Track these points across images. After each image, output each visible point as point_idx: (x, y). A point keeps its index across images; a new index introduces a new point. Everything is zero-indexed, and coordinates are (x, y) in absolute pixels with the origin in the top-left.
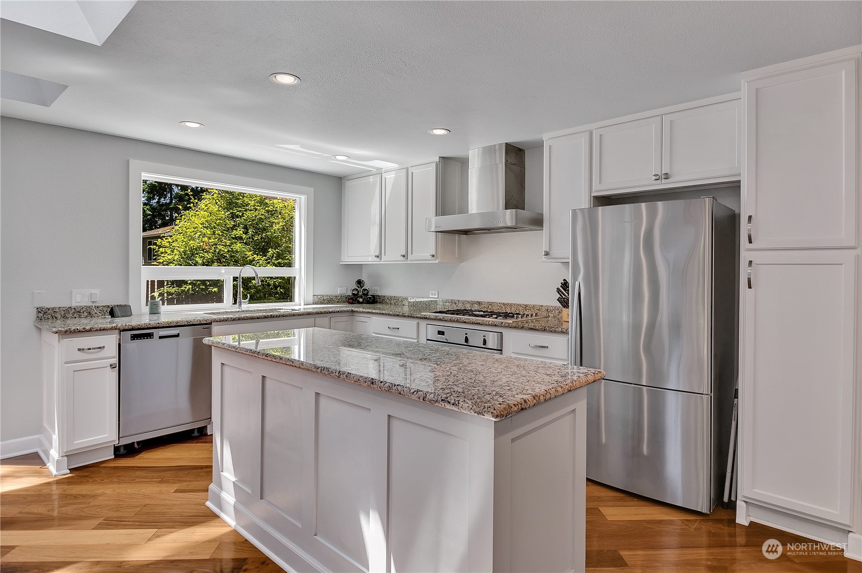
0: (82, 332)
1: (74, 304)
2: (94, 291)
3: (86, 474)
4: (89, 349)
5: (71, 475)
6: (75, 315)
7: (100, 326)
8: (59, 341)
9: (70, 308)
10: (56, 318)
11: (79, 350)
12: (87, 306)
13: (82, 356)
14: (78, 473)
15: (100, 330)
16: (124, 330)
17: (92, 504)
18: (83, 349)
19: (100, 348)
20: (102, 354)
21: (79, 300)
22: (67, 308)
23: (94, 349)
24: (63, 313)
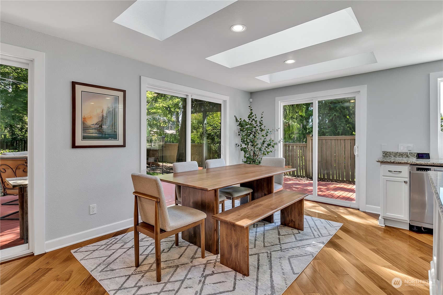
0: (390, 163)
1: (399, 151)
2: (410, 145)
3: (390, 230)
4: (395, 171)
5: (384, 228)
6: (400, 156)
7: (398, 161)
8: (380, 166)
9: (398, 152)
10: (391, 157)
11: (389, 171)
12: (406, 153)
13: (390, 174)
14: (387, 228)
15: (399, 163)
16: (413, 165)
17: (379, 241)
18: (392, 171)
19: (400, 172)
20: (400, 175)
21: (402, 149)
22: (396, 153)
23: (396, 172)
24: (394, 154)
